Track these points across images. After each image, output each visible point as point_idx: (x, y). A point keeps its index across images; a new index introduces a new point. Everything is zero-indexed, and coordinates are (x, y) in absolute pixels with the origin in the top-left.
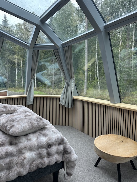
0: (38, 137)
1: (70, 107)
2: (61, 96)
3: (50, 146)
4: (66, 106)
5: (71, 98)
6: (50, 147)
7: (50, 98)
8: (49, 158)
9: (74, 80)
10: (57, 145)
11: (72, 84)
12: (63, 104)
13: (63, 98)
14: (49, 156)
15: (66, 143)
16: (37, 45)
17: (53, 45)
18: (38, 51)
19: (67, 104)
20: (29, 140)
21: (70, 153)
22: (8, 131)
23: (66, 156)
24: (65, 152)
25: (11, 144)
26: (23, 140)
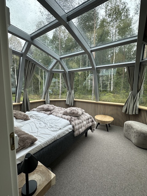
0: (84, 116)
5: (73, 100)
9: (73, 90)
13: (68, 101)
15: (92, 118)
18: (53, 73)
20: (82, 117)
21: (94, 122)
22: (76, 114)
23: (93, 123)
24: (92, 121)
25: (78, 119)
26: (81, 117)
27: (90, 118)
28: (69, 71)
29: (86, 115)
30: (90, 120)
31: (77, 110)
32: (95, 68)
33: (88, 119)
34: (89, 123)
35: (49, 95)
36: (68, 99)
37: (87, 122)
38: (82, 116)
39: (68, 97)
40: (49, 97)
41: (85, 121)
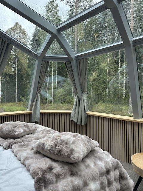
0: (94, 162)
1: (83, 124)
2: (72, 112)
3: (109, 172)
4: (79, 123)
5: (84, 113)
6: (109, 174)
7: (59, 114)
8: (110, 187)
9: (86, 94)
10: (114, 170)
11: (85, 98)
12: (75, 120)
13: (75, 114)
14: (109, 185)
15: (120, 167)
16: (46, 56)
17: (67, 56)
18: (48, 62)
19: (79, 120)
20: (88, 166)
21: (127, 179)
22: (66, 156)
23: (123, 182)
24: (122, 177)
25: (72, 174)
26: (82, 167)
27: (115, 168)
28: (77, 57)
29: (100, 159)
30: (114, 174)
31: (73, 143)
32: (131, 43)
33: (108, 172)
34: (109, 183)
35: (39, 102)
36: (75, 111)
37: (102, 184)
38: (90, 162)
39: (76, 108)
40: (39, 106)
41: (94, 179)
